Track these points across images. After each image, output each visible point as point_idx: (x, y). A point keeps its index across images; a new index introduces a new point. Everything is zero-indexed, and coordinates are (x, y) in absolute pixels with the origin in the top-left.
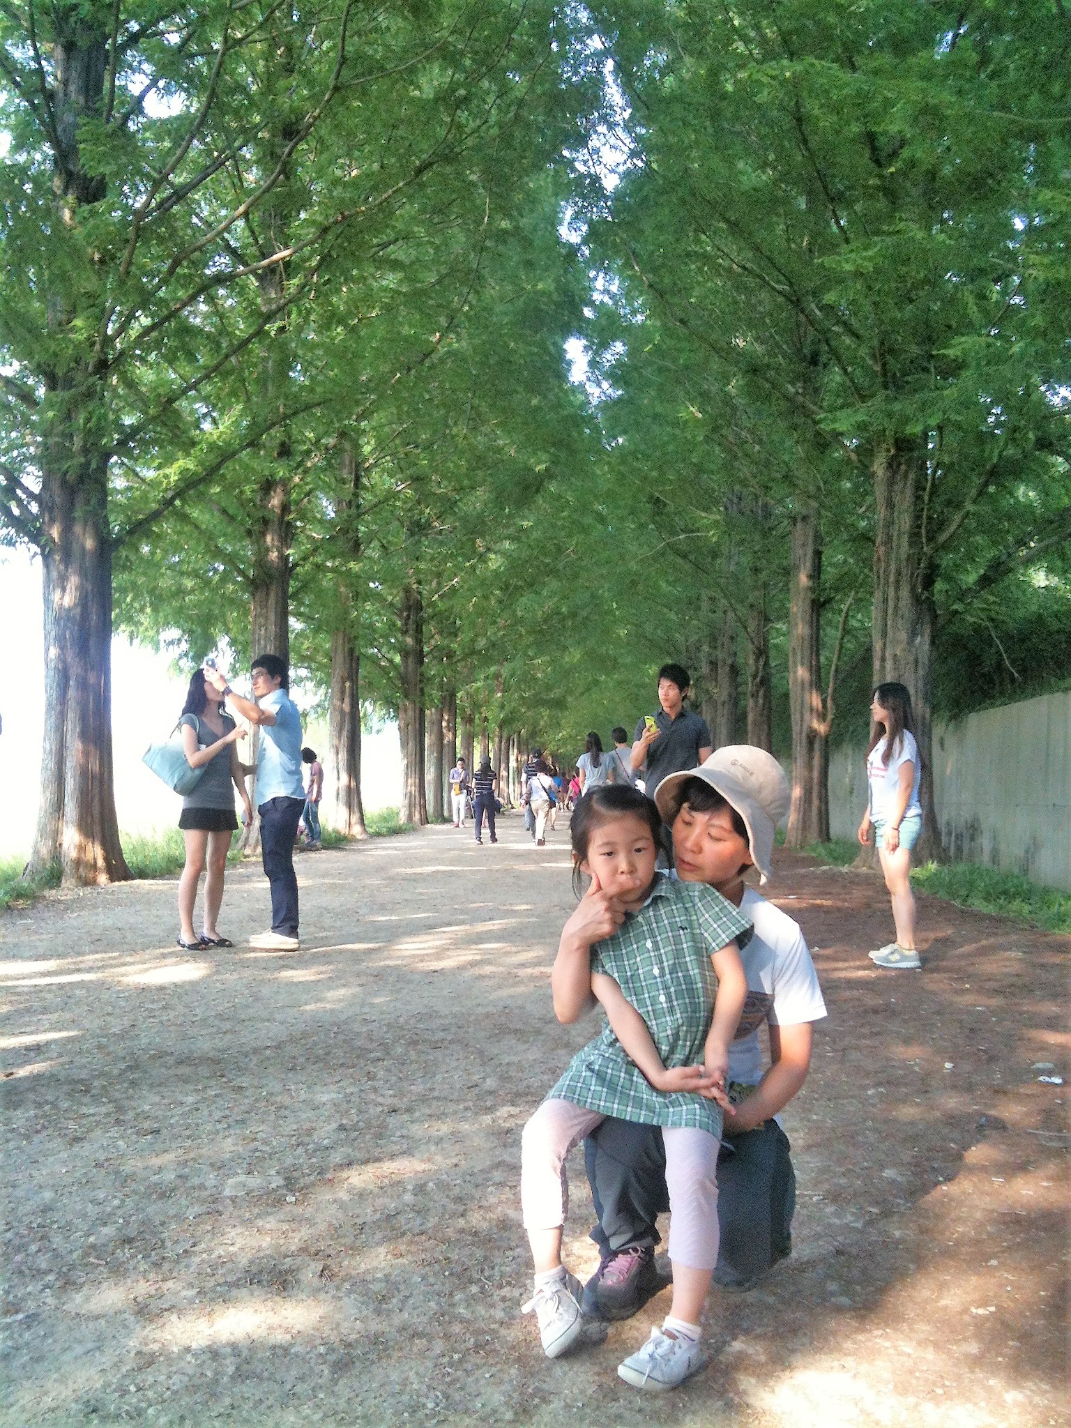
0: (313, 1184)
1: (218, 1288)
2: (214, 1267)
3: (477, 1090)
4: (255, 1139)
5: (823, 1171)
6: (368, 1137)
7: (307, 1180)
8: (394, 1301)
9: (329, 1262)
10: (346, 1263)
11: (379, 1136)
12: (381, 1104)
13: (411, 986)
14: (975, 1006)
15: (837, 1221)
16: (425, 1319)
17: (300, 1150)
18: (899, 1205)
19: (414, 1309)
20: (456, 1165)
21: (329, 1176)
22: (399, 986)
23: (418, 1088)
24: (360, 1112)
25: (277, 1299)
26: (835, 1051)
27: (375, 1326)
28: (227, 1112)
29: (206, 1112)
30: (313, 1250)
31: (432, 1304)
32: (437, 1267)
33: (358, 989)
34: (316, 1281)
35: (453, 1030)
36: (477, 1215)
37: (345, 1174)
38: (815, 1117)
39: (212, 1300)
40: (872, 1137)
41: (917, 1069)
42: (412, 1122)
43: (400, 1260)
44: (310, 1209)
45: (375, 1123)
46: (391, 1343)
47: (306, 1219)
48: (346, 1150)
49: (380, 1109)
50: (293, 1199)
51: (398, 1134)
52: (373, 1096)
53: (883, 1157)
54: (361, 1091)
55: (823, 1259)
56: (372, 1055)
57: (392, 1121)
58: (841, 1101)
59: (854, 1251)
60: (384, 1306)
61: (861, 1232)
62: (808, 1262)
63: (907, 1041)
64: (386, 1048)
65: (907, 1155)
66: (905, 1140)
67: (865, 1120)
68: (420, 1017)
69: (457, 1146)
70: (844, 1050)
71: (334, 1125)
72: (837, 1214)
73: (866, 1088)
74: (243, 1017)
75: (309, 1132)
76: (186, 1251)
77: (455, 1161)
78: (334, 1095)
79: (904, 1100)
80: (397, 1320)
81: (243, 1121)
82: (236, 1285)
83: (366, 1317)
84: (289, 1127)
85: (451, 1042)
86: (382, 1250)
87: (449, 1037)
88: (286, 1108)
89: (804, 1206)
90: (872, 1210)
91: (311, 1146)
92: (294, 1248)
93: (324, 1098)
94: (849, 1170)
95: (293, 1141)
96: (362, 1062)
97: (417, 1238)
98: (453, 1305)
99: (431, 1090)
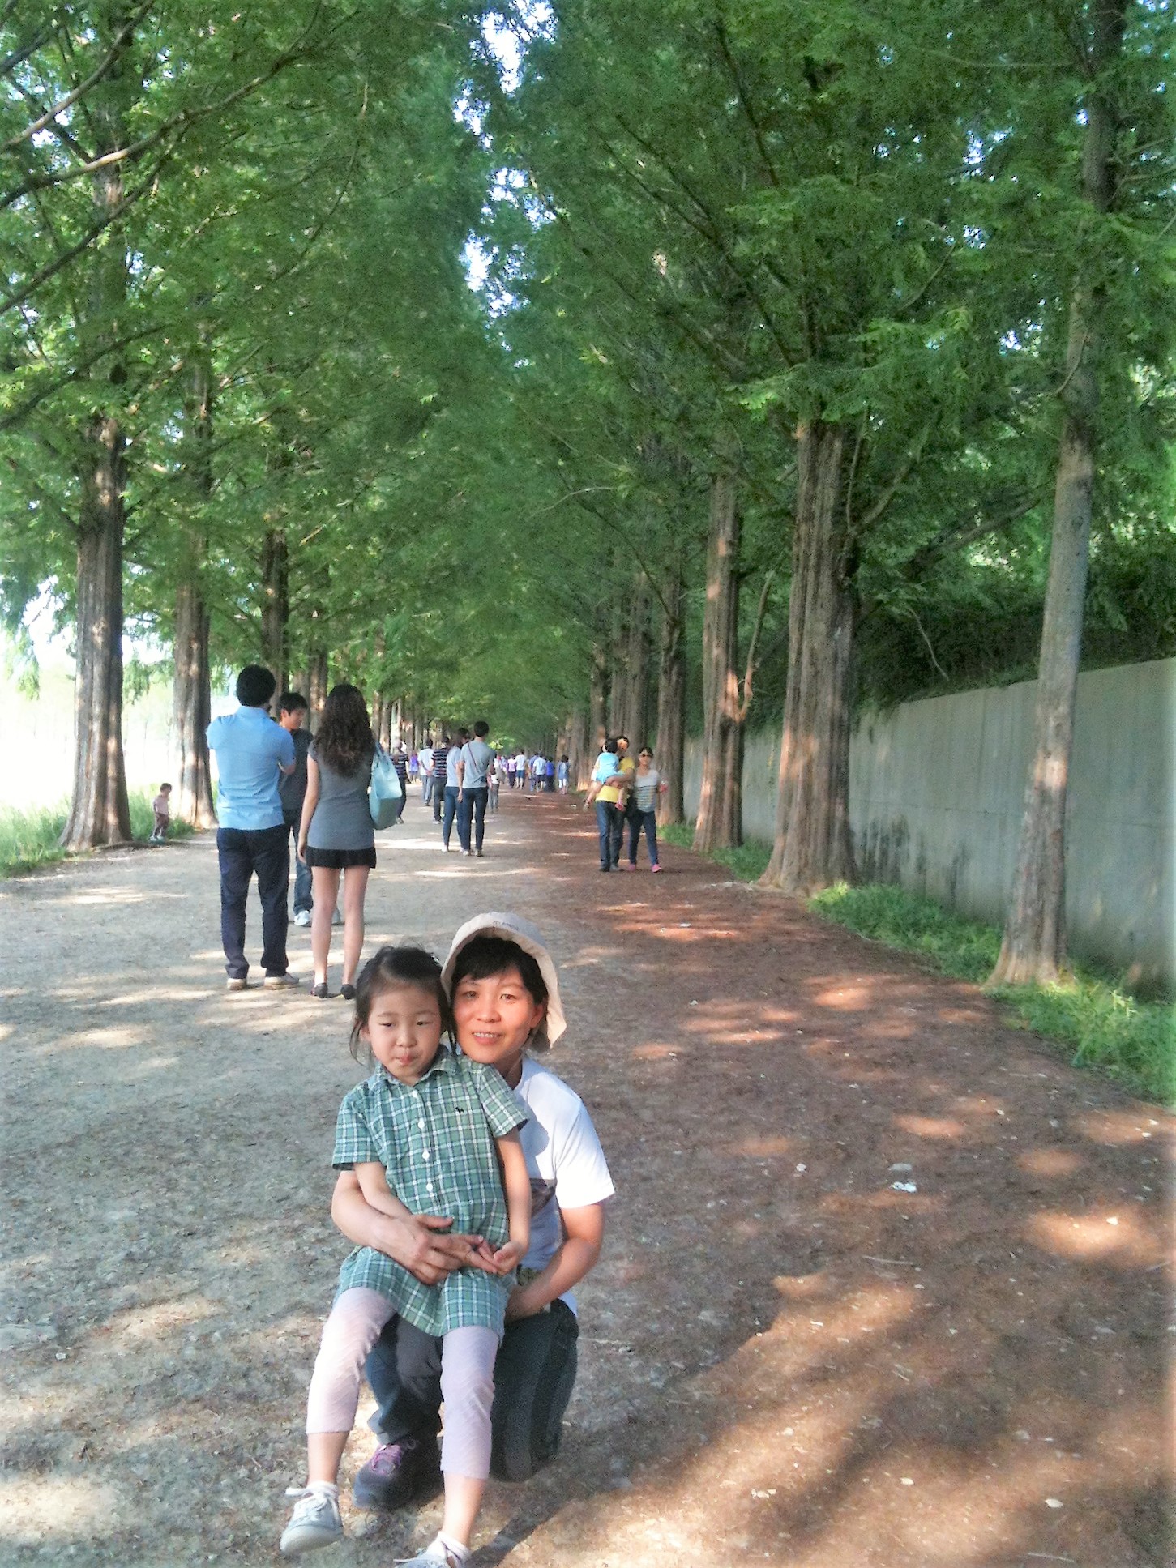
0: (88, 1335)
3: (287, 1204)
4: (30, 1274)
5: (640, 1311)
6: (157, 1269)
7: (83, 1329)
8: (156, 1487)
9: (94, 1438)
10: (111, 1439)
11: (170, 1269)
12: (177, 1225)
13: (236, 1055)
14: (849, 1082)
15: (639, 1379)
16: (186, 1510)
17: (80, 1288)
18: (706, 1357)
19: (176, 1497)
20: (249, 1308)
21: (107, 1323)
22: (222, 1054)
23: (222, 1202)
24: (153, 1234)
26: (684, 1147)
27: (132, 1520)
30: (78, 1423)
31: (196, 1491)
32: (207, 1443)
33: (174, 1060)
34: (76, 1462)
35: (274, 1117)
37: (125, 1321)
38: (644, 1240)
40: (699, 1266)
41: (766, 1172)
42: (209, 1249)
43: (169, 1435)
44: (81, 1368)
45: (167, 1250)
46: (146, 1541)
47: (76, 1381)
48: (131, 1288)
49: (175, 1232)
50: (64, 1356)
51: (191, 1265)
52: (169, 1214)
53: (705, 1292)
54: (158, 1206)
55: (613, 1429)
56: (177, 1156)
57: (187, 1247)
58: (675, 1217)
59: (648, 1418)
60: (145, 1494)
61: (661, 1393)
62: (597, 1434)
63: (764, 1131)
64: (193, 1143)
65: (729, 1292)
66: (732, 1270)
67: (696, 1243)
68: (240, 1101)
69: (254, 1282)
70: (693, 1147)
71: (122, 1255)
73: (704, 1199)
74: (38, 1100)
75: (93, 1264)
77: (248, 1302)
78: (127, 1213)
79: (744, 1215)
80: (156, 1511)
81: (21, 1249)
83: (124, 1508)
84: (72, 1256)
85: (269, 1136)
86: (151, 1422)
87: (267, 1130)
88: (71, 1229)
89: (608, 1360)
90: (677, 1364)
91: (92, 1284)
92: (57, 1420)
93: (116, 1216)
94: (665, 1311)
95: (74, 1275)
96: (164, 1165)
97: (191, 1407)
98: (217, 1492)
99: (236, 1204)
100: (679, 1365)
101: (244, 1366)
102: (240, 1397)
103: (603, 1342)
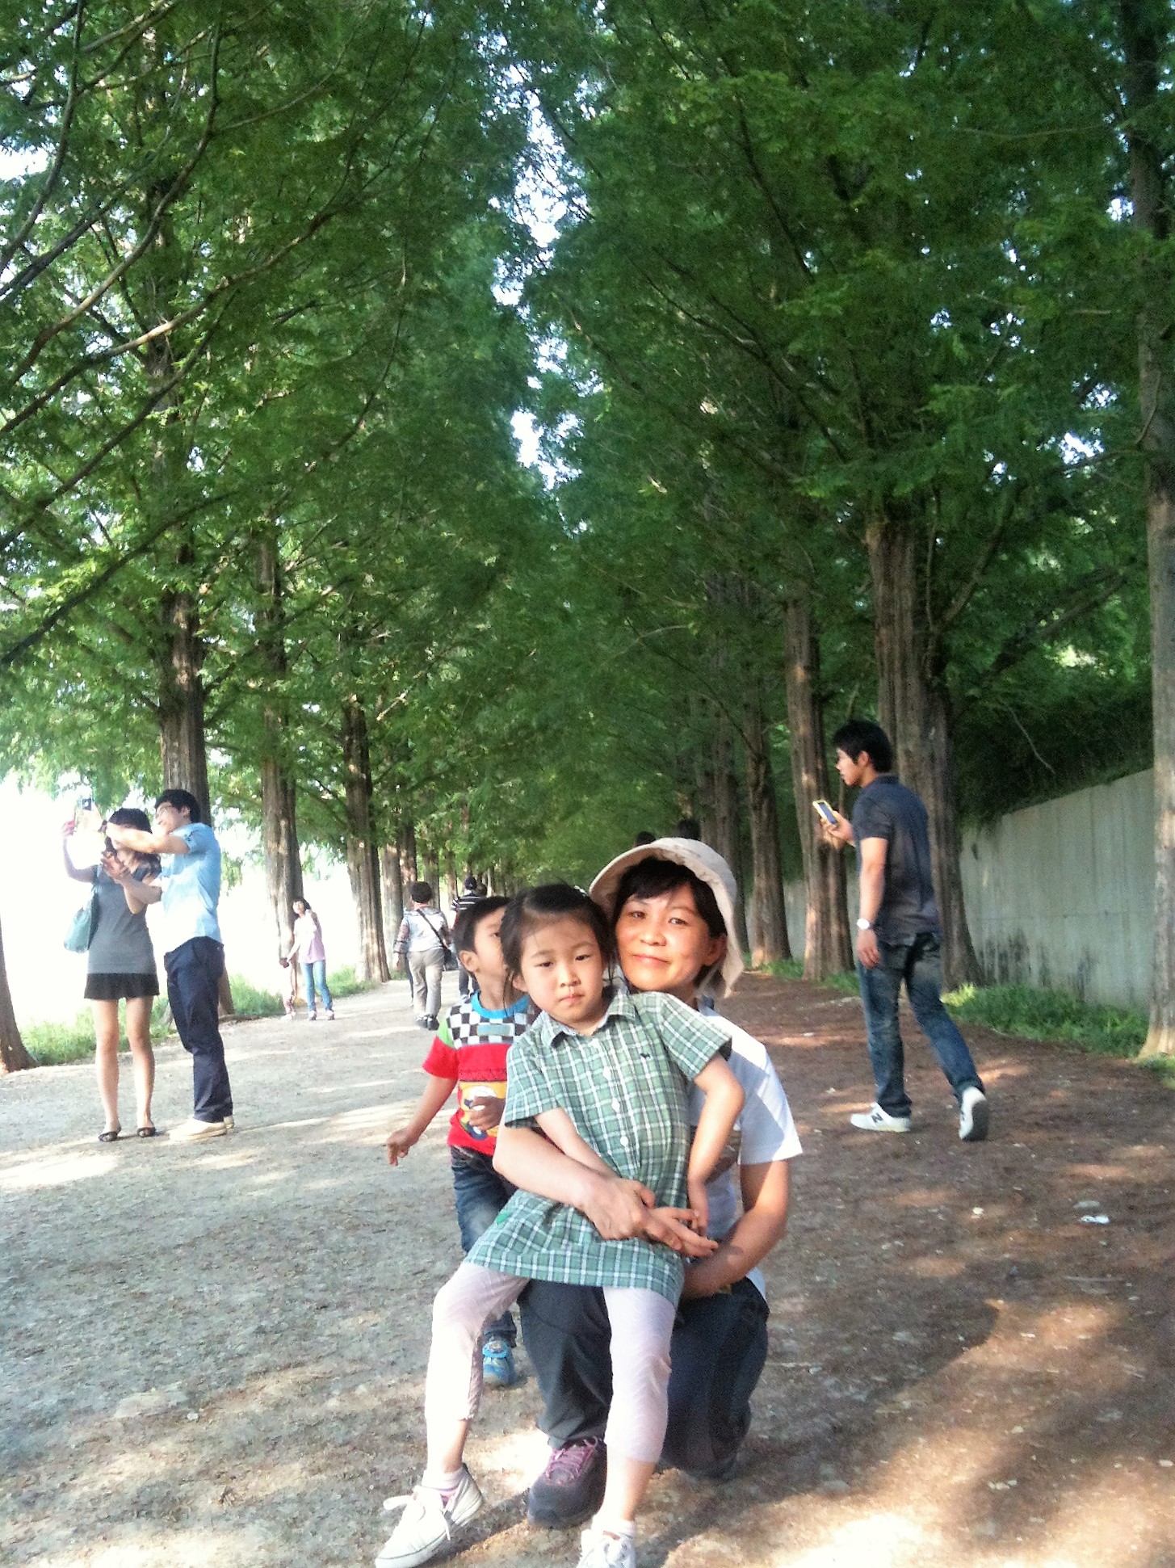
1: (99, 1525)
2: (95, 1501)
3: (424, 1276)
4: (155, 1352)
5: (826, 1338)
6: (291, 1338)
7: (214, 1393)
8: (307, 1523)
9: (234, 1485)
10: (253, 1484)
11: (304, 1337)
12: (308, 1300)
13: (356, 1164)
14: (1014, 1142)
15: (837, 1395)
16: (342, 1541)
17: (209, 1360)
18: (910, 1371)
19: (331, 1530)
20: (393, 1363)
21: (241, 1387)
22: (341, 1165)
23: (355, 1278)
24: (283, 1311)
25: (169, 1531)
26: (846, 1202)
27: (282, 1555)
28: (125, 1323)
29: (100, 1325)
30: (215, 1472)
31: (352, 1524)
32: (361, 1481)
33: (293, 1172)
34: (216, 1508)
35: (402, 1209)
36: (412, 1418)
37: (260, 1384)
38: (818, 1279)
39: (91, 1538)
40: (883, 1296)
41: (940, 1217)
42: (345, 1318)
43: (317, 1476)
44: (215, 1426)
45: (300, 1322)
47: (210, 1438)
48: (265, 1355)
49: (307, 1306)
50: (196, 1416)
51: (327, 1332)
52: (301, 1292)
53: (895, 1318)
54: (287, 1287)
55: (817, 1439)
56: (303, 1245)
57: (320, 1318)
58: (849, 1259)
59: (854, 1427)
60: (295, 1531)
61: (864, 1405)
62: (799, 1444)
63: (932, 1185)
64: (319, 1235)
65: (923, 1315)
66: (921, 1298)
67: (877, 1278)
68: (364, 1198)
70: (856, 1201)
71: (252, 1328)
72: (838, 1387)
73: (881, 1241)
74: (153, 1213)
75: (221, 1339)
76: (64, 1485)
77: (391, 1358)
78: (254, 1295)
79: (924, 1252)
80: (309, 1545)
81: (144, 1332)
82: (120, 1519)
83: (273, 1544)
84: (198, 1334)
85: (397, 1224)
86: (297, 1466)
87: (396, 1218)
88: (196, 1313)
89: (798, 1380)
90: (878, 1379)
91: (222, 1354)
92: (192, 1471)
93: (243, 1298)
94: (854, 1337)
95: (202, 1350)
96: (290, 1254)
97: (339, 1450)
98: (377, 1523)
99: (370, 1279)
100: (880, 1379)
101: (394, 1411)
102: (393, 1438)
103: (791, 1365)
